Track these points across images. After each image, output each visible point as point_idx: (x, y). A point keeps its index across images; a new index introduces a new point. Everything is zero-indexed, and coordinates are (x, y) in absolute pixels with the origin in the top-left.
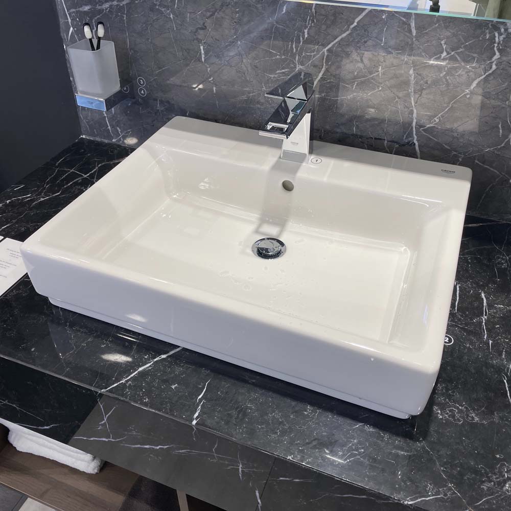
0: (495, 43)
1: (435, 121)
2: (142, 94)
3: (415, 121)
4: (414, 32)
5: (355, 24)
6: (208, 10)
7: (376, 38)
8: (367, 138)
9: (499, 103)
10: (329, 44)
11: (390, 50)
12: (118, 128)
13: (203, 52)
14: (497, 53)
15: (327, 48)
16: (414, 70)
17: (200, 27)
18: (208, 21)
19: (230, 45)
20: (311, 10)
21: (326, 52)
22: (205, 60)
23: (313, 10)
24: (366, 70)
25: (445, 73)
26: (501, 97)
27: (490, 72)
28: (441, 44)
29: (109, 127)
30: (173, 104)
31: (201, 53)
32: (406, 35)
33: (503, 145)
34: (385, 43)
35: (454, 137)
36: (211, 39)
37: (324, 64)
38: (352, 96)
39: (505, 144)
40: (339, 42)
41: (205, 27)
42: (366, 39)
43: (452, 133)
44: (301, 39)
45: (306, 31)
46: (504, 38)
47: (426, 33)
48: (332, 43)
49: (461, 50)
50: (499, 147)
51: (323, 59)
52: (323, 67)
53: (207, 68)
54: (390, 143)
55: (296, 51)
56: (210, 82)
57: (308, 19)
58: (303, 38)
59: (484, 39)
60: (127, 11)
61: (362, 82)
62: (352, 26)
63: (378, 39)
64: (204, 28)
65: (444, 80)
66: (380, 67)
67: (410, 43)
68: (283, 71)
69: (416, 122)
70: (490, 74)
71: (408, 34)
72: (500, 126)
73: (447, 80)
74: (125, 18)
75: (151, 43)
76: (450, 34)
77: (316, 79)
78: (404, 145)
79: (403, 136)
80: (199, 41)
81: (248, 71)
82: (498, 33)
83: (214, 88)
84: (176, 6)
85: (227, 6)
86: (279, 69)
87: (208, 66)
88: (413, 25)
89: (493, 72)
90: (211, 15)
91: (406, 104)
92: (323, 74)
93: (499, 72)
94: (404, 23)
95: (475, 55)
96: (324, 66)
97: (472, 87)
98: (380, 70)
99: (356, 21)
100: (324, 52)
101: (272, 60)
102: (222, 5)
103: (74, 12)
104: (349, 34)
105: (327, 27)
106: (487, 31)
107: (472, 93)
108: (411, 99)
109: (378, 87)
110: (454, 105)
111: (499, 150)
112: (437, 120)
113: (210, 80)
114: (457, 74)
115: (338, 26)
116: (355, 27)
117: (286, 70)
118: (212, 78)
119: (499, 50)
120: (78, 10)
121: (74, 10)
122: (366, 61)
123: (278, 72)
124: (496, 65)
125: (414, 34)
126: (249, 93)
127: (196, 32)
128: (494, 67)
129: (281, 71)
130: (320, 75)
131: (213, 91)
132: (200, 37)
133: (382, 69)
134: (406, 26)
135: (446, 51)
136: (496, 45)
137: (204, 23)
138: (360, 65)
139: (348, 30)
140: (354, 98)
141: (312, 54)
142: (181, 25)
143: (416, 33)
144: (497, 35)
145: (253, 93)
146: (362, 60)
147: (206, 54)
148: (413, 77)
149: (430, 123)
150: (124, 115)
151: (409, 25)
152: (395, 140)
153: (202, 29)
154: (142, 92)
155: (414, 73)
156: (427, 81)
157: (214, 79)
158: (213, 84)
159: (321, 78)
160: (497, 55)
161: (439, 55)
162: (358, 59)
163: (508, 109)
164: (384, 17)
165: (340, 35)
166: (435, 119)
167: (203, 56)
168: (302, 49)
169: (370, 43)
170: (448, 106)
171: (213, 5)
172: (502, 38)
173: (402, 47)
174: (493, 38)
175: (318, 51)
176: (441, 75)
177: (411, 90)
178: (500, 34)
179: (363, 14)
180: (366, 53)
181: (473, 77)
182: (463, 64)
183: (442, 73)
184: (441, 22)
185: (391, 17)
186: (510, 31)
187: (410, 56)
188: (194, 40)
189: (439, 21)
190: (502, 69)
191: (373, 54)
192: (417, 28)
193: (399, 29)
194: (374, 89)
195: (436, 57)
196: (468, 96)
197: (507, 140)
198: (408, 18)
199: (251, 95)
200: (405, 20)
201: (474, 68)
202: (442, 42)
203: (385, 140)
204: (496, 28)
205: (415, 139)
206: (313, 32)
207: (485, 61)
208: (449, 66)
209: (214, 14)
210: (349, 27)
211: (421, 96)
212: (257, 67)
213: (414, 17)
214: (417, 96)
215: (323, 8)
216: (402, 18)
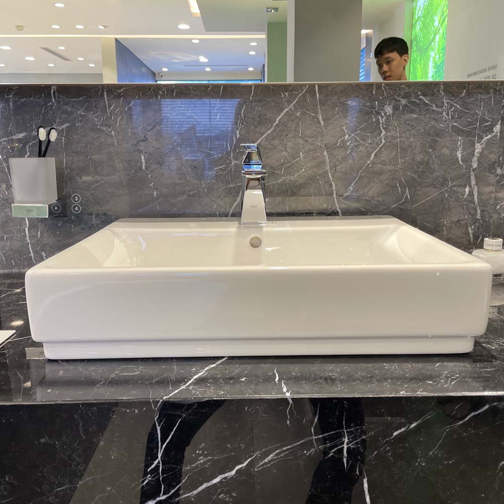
0: (380, 124)
1: (350, 189)
2: (76, 211)
3: (335, 192)
4: (322, 123)
5: (277, 122)
6: (149, 125)
7: (294, 131)
9: (393, 168)
10: (258, 140)
11: (306, 138)
12: (43, 253)
13: (143, 161)
14: (383, 131)
16: (327, 151)
17: (142, 139)
18: (150, 133)
19: (170, 152)
20: (241, 115)
22: (146, 168)
23: (242, 115)
24: (290, 157)
25: (350, 151)
26: (393, 163)
27: (382, 145)
28: (343, 130)
29: (32, 254)
30: (111, 215)
31: (141, 163)
33: (403, 200)
34: (302, 134)
35: (366, 200)
36: (152, 149)
38: (281, 180)
39: (405, 199)
40: (265, 137)
41: (147, 139)
42: (286, 133)
43: (365, 198)
44: (234, 139)
45: (238, 132)
47: (331, 123)
48: (260, 140)
49: (358, 132)
50: (401, 202)
53: (148, 174)
54: (318, 215)
55: (231, 149)
56: (150, 187)
57: (239, 122)
58: (236, 138)
59: (373, 122)
60: (66, 134)
61: (289, 167)
62: (275, 124)
63: (296, 132)
64: (145, 140)
65: (350, 156)
66: (301, 153)
67: (320, 131)
68: (221, 167)
69: (336, 193)
70: (382, 147)
71: (318, 125)
72: (398, 185)
73: (352, 156)
74: (63, 140)
75: (90, 159)
76: (348, 121)
78: (330, 214)
79: (328, 207)
80: (140, 151)
81: (188, 171)
82: (381, 117)
83: (155, 193)
84: (118, 123)
86: (216, 166)
87: (149, 173)
88: (320, 118)
90: (152, 129)
91: (326, 180)
93: (387, 144)
94: (314, 117)
95: (369, 134)
97: (372, 159)
98: (301, 155)
99: (278, 120)
101: (210, 159)
102: (163, 119)
103: (5, 141)
104: (273, 131)
105: (255, 127)
106: (373, 116)
107: (373, 163)
108: (329, 175)
109: (302, 169)
110: (362, 174)
111: (401, 204)
112: (352, 189)
113: (150, 185)
114: (359, 150)
115: (264, 125)
116: (277, 124)
117: (223, 166)
118: (153, 184)
119: (384, 128)
120: (10, 138)
121: (6, 139)
122: (289, 150)
123: (216, 169)
124: (384, 139)
125: (323, 125)
126: (190, 192)
127: (137, 144)
128: (383, 141)
129: (218, 168)
131: (154, 195)
132: (141, 148)
133: (303, 154)
134: (316, 119)
135: (348, 134)
136: (381, 125)
137: (145, 136)
138: (285, 153)
139: (272, 127)
140: (284, 181)
142: (122, 140)
143: (324, 123)
144: (380, 118)
145: (193, 191)
146: (286, 149)
147: (147, 162)
148: (327, 157)
149: (347, 192)
150: (52, 236)
151: (318, 118)
152: (322, 211)
153: (143, 141)
154: (76, 209)
155: (328, 154)
156: (338, 158)
157: (154, 184)
158: (153, 188)
160: (384, 132)
161: (343, 138)
162: (283, 149)
163: (401, 171)
164: (298, 115)
165: (266, 132)
166: (350, 188)
167: (144, 164)
168: (236, 147)
169: (290, 135)
170: (357, 176)
171: (154, 120)
172: (384, 120)
173: (315, 135)
174: (378, 121)
176: (348, 153)
177: (328, 168)
178: (382, 117)
179: (282, 114)
180: (288, 143)
181: (371, 150)
182: (361, 142)
183: (348, 151)
184: (340, 114)
185: (303, 114)
186: (388, 114)
187: (322, 141)
188: (134, 152)
189: (338, 113)
190: (389, 142)
191: (294, 143)
192: (324, 120)
193: (311, 122)
194: (299, 171)
195: (341, 139)
196: (370, 166)
197: (405, 196)
198: (317, 113)
199: (192, 193)
200: (314, 115)
201: (369, 144)
202: (344, 128)
203: (314, 213)
204: (378, 113)
205: (338, 207)
206: (243, 132)
207: (376, 137)
208: (352, 145)
209: (155, 127)
210: (272, 125)
211: (335, 171)
212: (196, 168)
213: (320, 112)
214: (333, 171)
215: (250, 113)
216: (312, 114)
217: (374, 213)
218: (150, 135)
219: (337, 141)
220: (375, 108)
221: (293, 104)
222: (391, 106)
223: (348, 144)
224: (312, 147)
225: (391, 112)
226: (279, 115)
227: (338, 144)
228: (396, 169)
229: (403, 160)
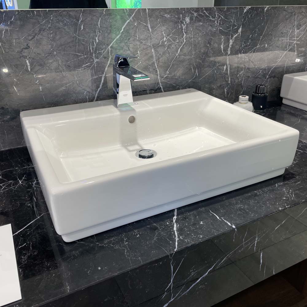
0: (183, 29)
3: (159, 75)
4: (150, 29)
5: (122, 30)
6: (29, 35)
7: (134, 36)
8: (139, 92)
9: (190, 57)
10: (111, 43)
11: (141, 41)
13: (28, 64)
14: (185, 34)
15: (110, 46)
16: (154, 49)
17: (25, 47)
18: (31, 42)
19: (48, 56)
20: (98, 26)
21: (109, 48)
22: (31, 70)
23: (99, 26)
24: (132, 54)
26: (190, 54)
27: (184, 43)
28: (163, 34)
30: (7, 108)
31: (27, 66)
32: (147, 32)
33: (195, 77)
34: (139, 38)
35: (176, 79)
36: (34, 54)
37: (110, 56)
40: (116, 41)
41: (29, 46)
42: (129, 38)
43: (175, 77)
44: (95, 43)
45: (97, 38)
46: (186, 27)
47: (156, 30)
48: (112, 43)
49: (171, 35)
50: (194, 78)
51: (109, 53)
52: (109, 58)
54: (150, 91)
55: (93, 51)
56: (36, 84)
57: (97, 31)
58: (96, 43)
59: (179, 28)
63: (135, 36)
64: (28, 47)
65: (167, 51)
66: (138, 51)
67: (150, 36)
68: (87, 65)
71: (148, 31)
72: (192, 68)
73: (168, 51)
76: (165, 28)
77: (107, 65)
78: (156, 90)
79: (155, 85)
80: (25, 57)
83: (41, 88)
84: (3, 36)
85: (44, 30)
86: (84, 64)
87: (34, 73)
88: (149, 26)
89: (185, 43)
90: (33, 38)
91: (154, 68)
92: (110, 61)
93: (187, 43)
94: (145, 26)
95: (177, 37)
96: (110, 57)
97: (179, 52)
98: (138, 52)
99: (123, 28)
100: (109, 49)
101: (79, 59)
102: (40, 30)
104: (120, 36)
105: (108, 34)
106: (179, 24)
107: (179, 55)
108: (155, 65)
109: (139, 62)
110: (174, 63)
111: (194, 79)
112: (168, 72)
113: (36, 83)
114: (171, 47)
115: (114, 33)
116: (122, 32)
117: (88, 64)
118: (38, 81)
119: (185, 32)
122: (131, 49)
123: (83, 66)
124: (185, 40)
125: (151, 31)
126: (66, 84)
127: (21, 52)
128: (185, 41)
129: (85, 65)
130: (109, 62)
132: (24, 54)
133: (140, 52)
134: (146, 28)
135: (165, 37)
136: (183, 30)
137: (27, 44)
138: (129, 52)
139: (119, 34)
141: (102, 51)
142: (9, 49)
143: (152, 30)
145: (69, 83)
146: (129, 49)
147: (31, 64)
148: (154, 53)
149: (166, 75)
151: (148, 27)
152: (152, 89)
153: (26, 48)
155: (154, 51)
156: (160, 53)
157: (39, 81)
158: (39, 85)
159: (110, 64)
160: (185, 35)
162: (127, 49)
163: (193, 59)
164: (135, 24)
165: (116, 38)
166: (167, 72)
167: (29, 67)
168: (96, 50)
169: (131, 39)
170: (171, 64)
171: (33, 31)
173: (146, 38)
175: (105, 49)
176: (166, 49)
177: (154, 60)
178: (184, 25)
179: (126, 24)
180: (130, 45)
181: (178, 47)
182: (173, 42)
183: (165, 48)
184: (161, 23)
185: (139, 24)
186: (187, 23)
187: (151, 42)
188: (20, 57)
189: (160, 23)
190: (188, 41)
191: (134, 45)
192: (152, 28)
193: (144, 30)
194: (138, 63)
195: (162, 41)
196: (178, 57)
197: (196, 74)
198: (147, 23)
199: (68, 85)
200: (145, 24)
201: (177, 43)
202: (163, 33)
203: (147, 90)
204: (182, 22)
205: (161, 85)
206: (101, 38)
207: (181, 38)
208: (168, 44)
209: (34, 37)
210: (119, 32)
211: (159, 62)
212: (69, 66)
213: (149, 22)
214: (158, 62)
215: (104, 23)
216: (144, 24)
217: (180, 86)
218: (31, 43)
219: (160, 42)
220: (180, 19)
221: (132, 17)
222: (189, 18)
223: (166, 43)
224: (145, 47)
225: (189, 21)
226: (124, 25)
227: (160, 44)
228: (192, 58)
229: (195, 52)
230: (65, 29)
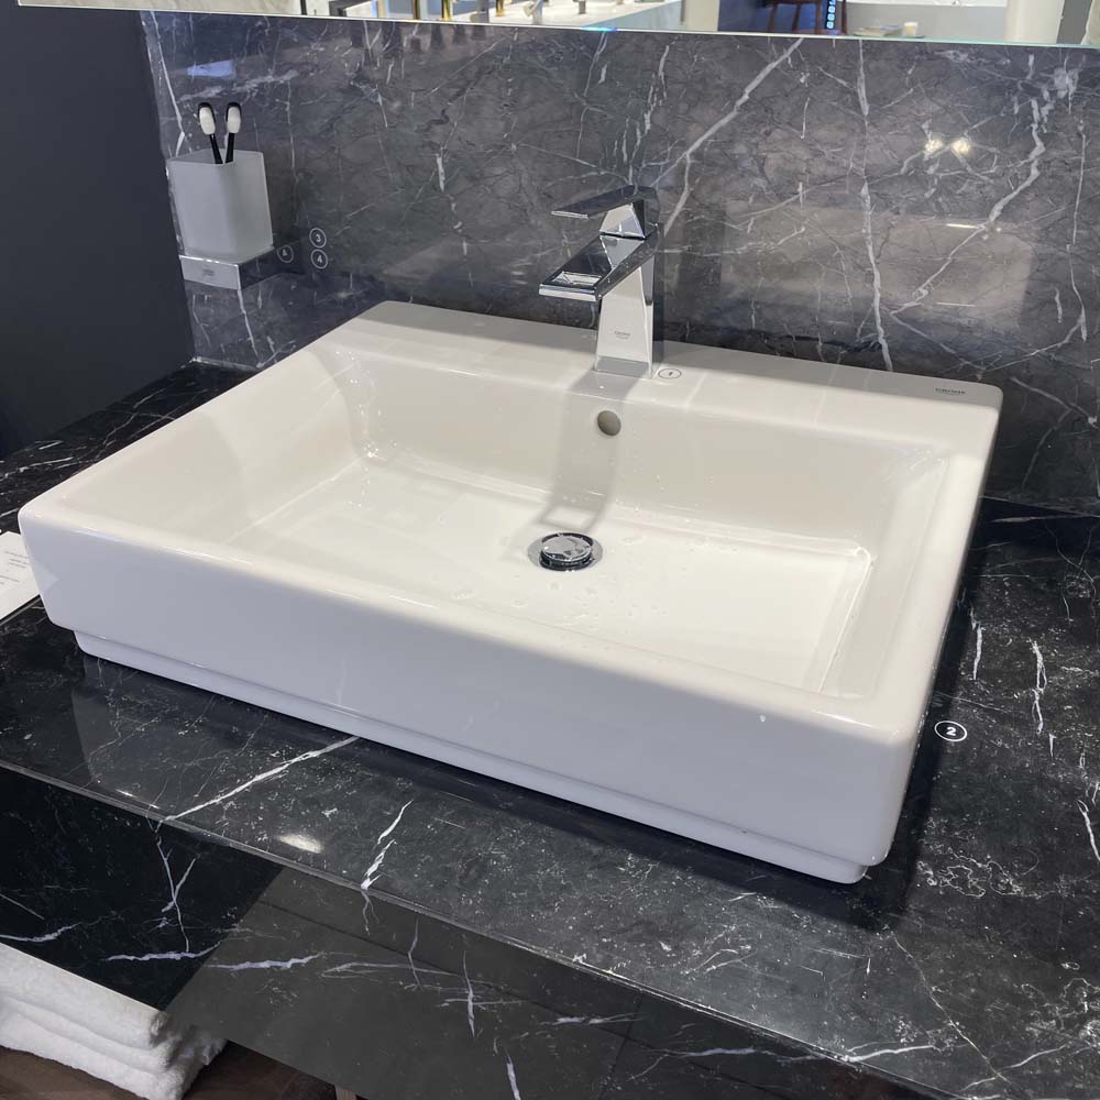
0: (1032, 121)
1: (921, 294)
2: (319, 264)
3: (878, 295)
4: (866, 108)
5: (746, 97)
6: (451, 85)
7: (788, 123)
8: (781, 338)
9: (1052, 250)
10: (695, 140)
11: (818, 147)
12: (269, 339)
13: (441, 169)
14: (1039, 143)
15: (691, 150)
16: (870, 187)
17: (436, 118)
18: (453, 106)
19: (495, 153)
20: (656, 73)
21: (688, 156)
22: (446, 187)
23: (661, 74)
24: (771, 192)
25: (933, 190)
26: (1053, 236)
27: (1028, 183)
28: (922, 130)
29: (251, 338)
30: (381, 282)
31: (437, 174)
32: (849, 115)
33: (1066, 341)
34: (808, 134)
35: (961, 328)
36: (459, 143)
37: (687, 184)
38: (744, 248)
39: (1071, 339)
40: (714, 135)
41: (447, 118)
42: (768, 128)
43: (958, 319)
44: (638, 133)
45: (647, 117)
46: (1050, 111)
47: (890, 109)
48: (701, 140)
49: (964, 140)
50: (1059, 345)
51: (683, 173)
52: (683, 190)
53: (449, 202)
54: (829, 346)
55: (629, 158)
56: (455, 231)
57: (651, 92)
58: (642, 132)
59: (1010, 114)
60: (293, 94)
61: (766, 218)
62: (740, 102)
63: (791, 125)
64: (443, 120)
65: (933, 205)
66: (801, 184)
67: (858, 130)
69: (881, 299)
70: (1027, 189)
71: (852, 112)
72: (1057, 299)
73: (938, 204)
74: (288, 109)
75: (339, 155)
76: (938, 108)
77: (670, 215)
78: (858, 350)
79: (856, 330)
80: (434, 147)
81: (532, 204)
82: (1038, 101)
83: (465, 245)
84: (389, 77)
85: (489, 73)
87: (452, 198)
88: (862, 93)
89: (1033, 183)
90: (458, 95)
91: (858, 261)
92: (687, 202)
93: (1045, 182)
94: (844, 90)
95: (993, 150)
96: (686, 188)
97: (992, 218)
98: (800, 189)
99: (748, 91)
100: (684, 159)
101: (580, 180)
102: (480, 73)
103: (188, 101)
104: (734, 119)
105: (689, 105)
106: (1015, 98)
107: (992, 230)
108: (867, 250)
109: (799, 227)
110: (959, 259)
111: (1059, 351)
112: (925, 292)
113: (456, 227)
114: (958, 192)
115: (712, 104)
116: (745, 104)
118: (460, 224)
119: (1042, 136)
120: (195, 96)
121: (189, 97)
122: (770, 172)
124: (1039, 168)
125: (866, 113)
126: (536, 251)
127: (427, 130)
128: (1035, 172)
130: (680, 206)
131: (462, 250)
132: (436, 140)
133: (805, 187)
134: (849, 96)
136: (1035, 126)
137: (443, 111)
138: (759, 182)
139: (731, 110)
140: (751, 251)
141: (662, 163)
142: (398, 117)
143: (870, 110)
144: (1034, 104)
145: (543, 251)
146: (762, 170)
147: (448, 173)
148: (868, 201)
149: (910, 299)
150: (282, 309)
151: (855, 94)
152: (839, 340)
153: (440, 122)
154: (320, 259)
155: (870, 194)
156: (898, 208)
157: (463, 225)
158: (462, 235)
159: (681, 213)
160: (1040, 147)
161: (919, 154)
162: (756, 169)
163: (1071, 262)
164: (802, 80)
165: (716, 122)
166: (920, 289)
167: (442, 178)
168: (640, 154)
169: (777, 134)
170: (945, 260)
171: (462, 73)
172: (1045, 110)
173: (842, 140)
174: (1027, 111)
175: (673, 156)
176: (927, 195)
177: (867, 230)
178: (1042, 103)
179: (762, 76)
180: (770, 156)
181: (993, 195)
182: (969, 169)
183: (927, 190)
184: (919, 85)
185: (818, 79)
186: (1062, 94)
187: (860, 157)
188: (423, 146)
189: (913, 82)
190: (1052, 177)
191: (784, 158)
192: (870, 99)
193: (835, 104)
194: (790, 231)
195: (915, 156)
196: (985, 237)
197: (1074, 329)
198: (853, 80)
199: (539, 255)
200: (845, 84)
201: (992, 176)
202: (925, 126)
203: (817, 339)
204: (1032, 91)
205: (881, 335)
206: (660, 120)
207: (1013, 160)
208: (941, 175)
209: (463, 91)
210: (733, 104)
211: (886, 240)
212: (550, 197)
213: (863, 76)
214: (880, 241)
215: (680, 68)
216: (841, 81)
217: (976, 363)
218: (452, 109)
219: (901, 162)
220: (1026, 74)
221: (791, 50)
222: (1075, 73)
223: (931, 170)
224: (831, 171)
225: (1073, 89)
226: (754, 77)
227: (903, 170)
228: (1061, 254)
229: (1084, 232)
230: (548, 75)
